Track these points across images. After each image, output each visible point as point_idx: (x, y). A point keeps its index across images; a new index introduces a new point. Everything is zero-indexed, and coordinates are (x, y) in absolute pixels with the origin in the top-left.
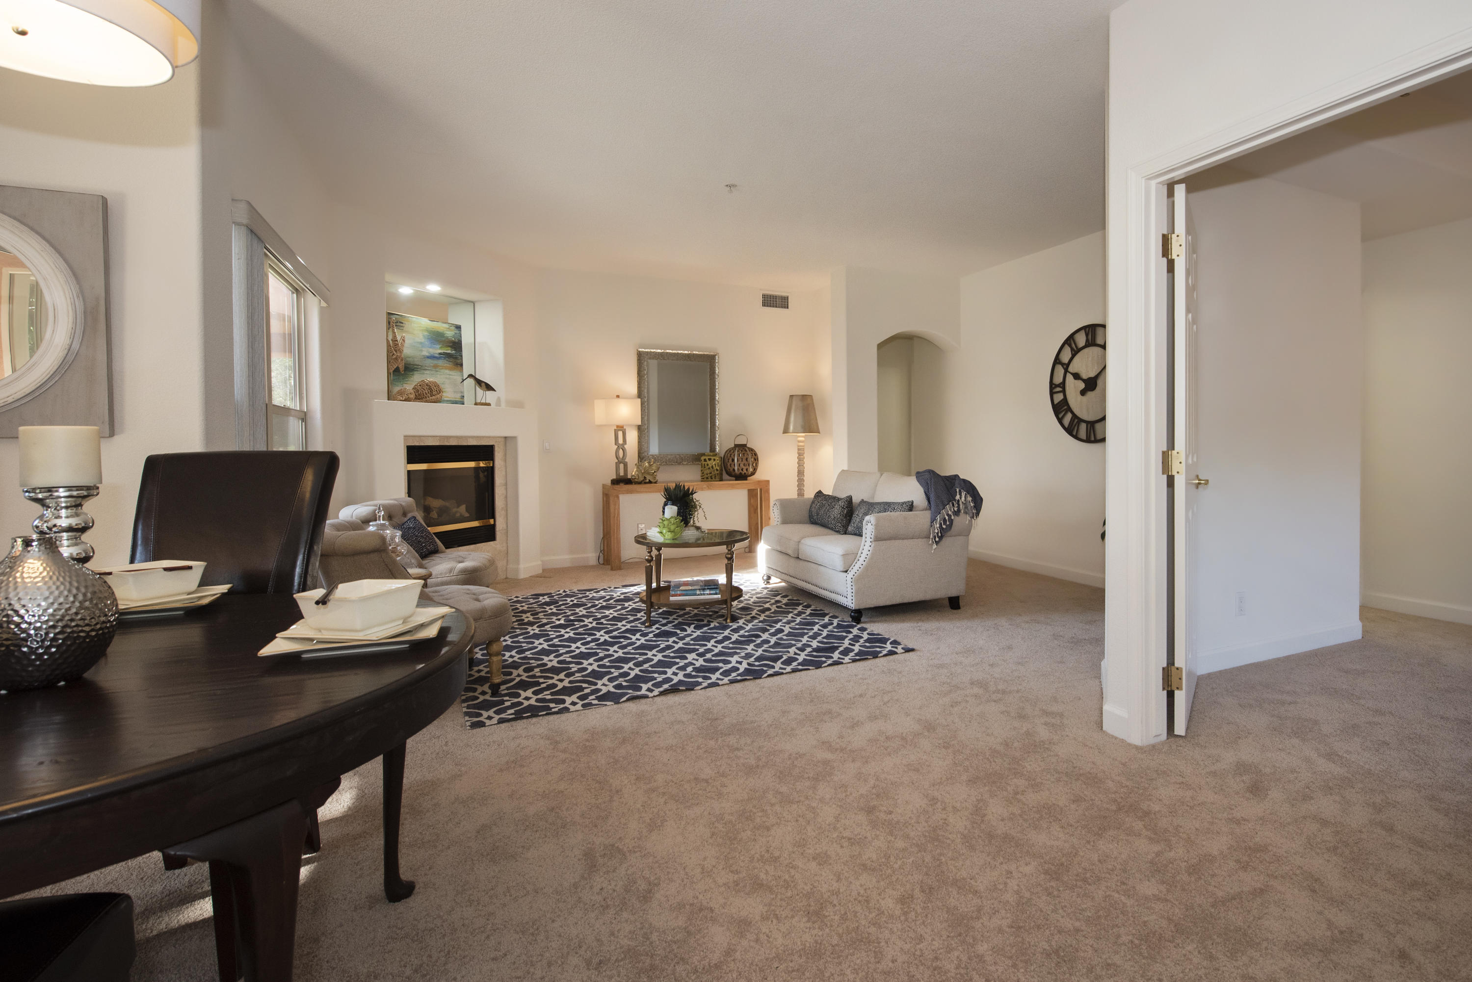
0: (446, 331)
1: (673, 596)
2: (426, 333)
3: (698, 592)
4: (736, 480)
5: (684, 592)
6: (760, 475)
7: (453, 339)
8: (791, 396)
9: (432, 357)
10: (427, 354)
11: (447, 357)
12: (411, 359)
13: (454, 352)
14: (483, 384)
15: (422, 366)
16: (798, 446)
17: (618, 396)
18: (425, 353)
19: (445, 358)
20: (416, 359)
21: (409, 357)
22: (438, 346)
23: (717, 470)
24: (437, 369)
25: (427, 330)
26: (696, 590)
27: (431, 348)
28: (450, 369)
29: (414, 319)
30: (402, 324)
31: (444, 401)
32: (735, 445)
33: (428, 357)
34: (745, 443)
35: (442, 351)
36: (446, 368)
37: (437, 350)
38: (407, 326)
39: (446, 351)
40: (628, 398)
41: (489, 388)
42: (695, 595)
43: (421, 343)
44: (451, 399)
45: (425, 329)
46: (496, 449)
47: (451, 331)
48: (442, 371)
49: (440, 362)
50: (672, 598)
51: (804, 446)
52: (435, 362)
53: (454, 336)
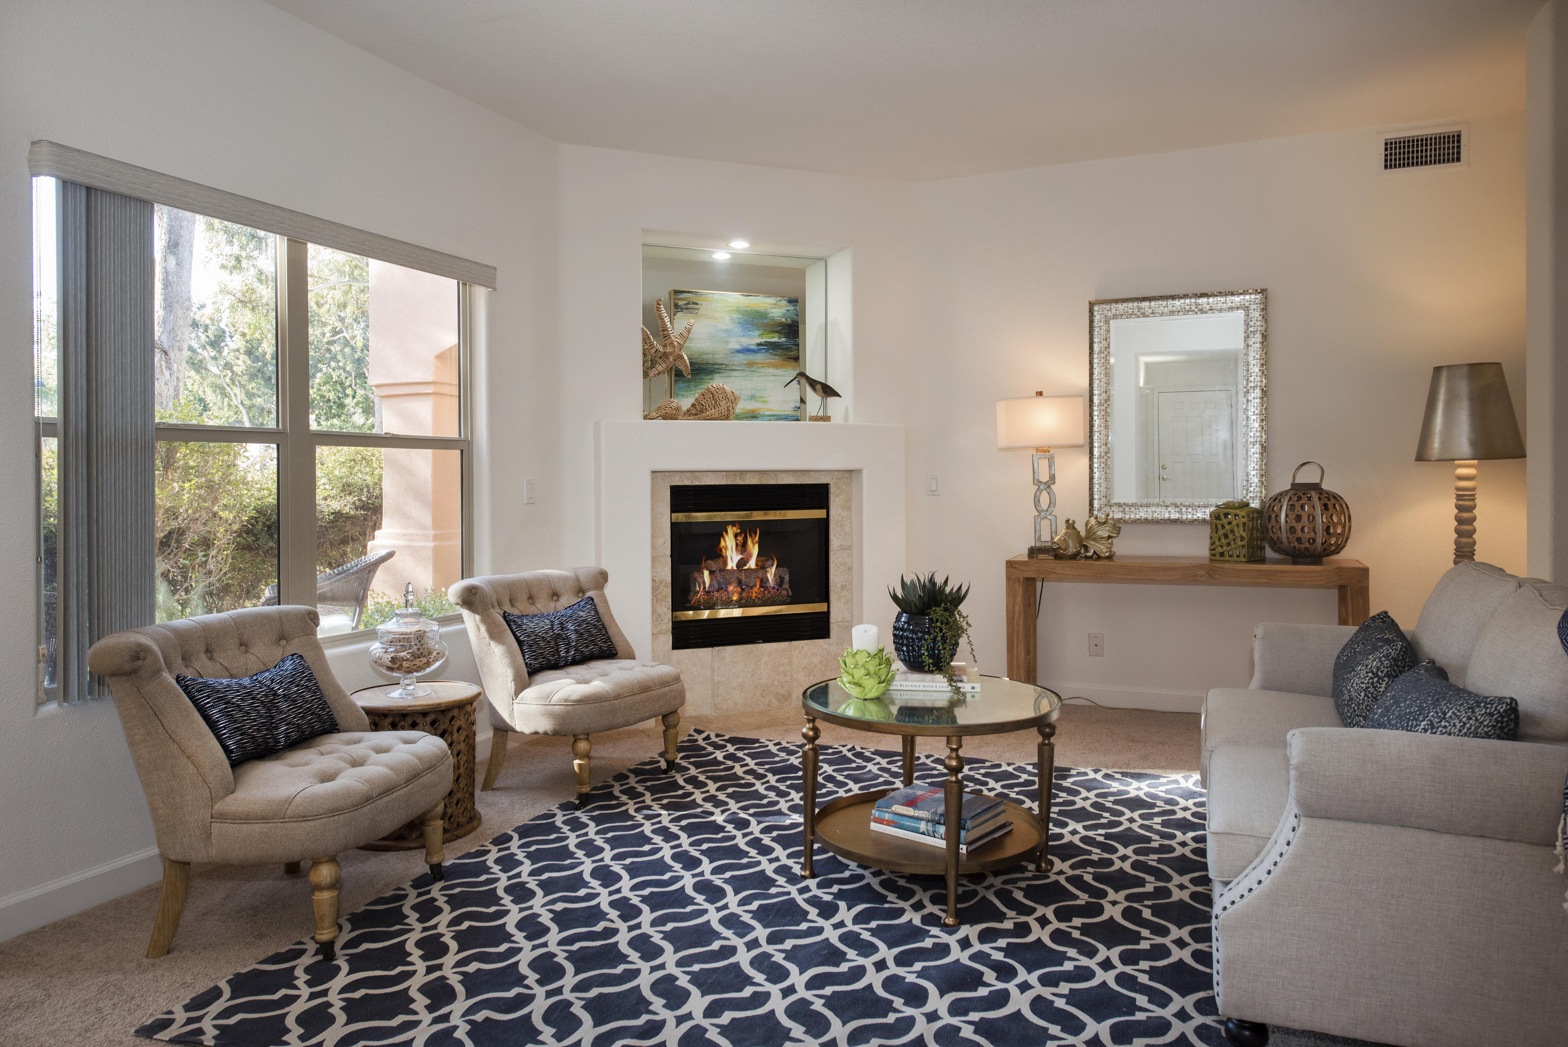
0: (772, 308)
1: (877, 820)
2: (736, 316)
3: (923, 826)
4: (1295, 563)
5: (896, 819)
6: (1352, 554)
7: (784, 320)
8: (1438, 370)
9: (746, 350)
10: (738, 347)
11: (771, 349)
12: (710, 356)
13: (783, 339)
14: (818, 387)
15: (727, 365)
16: (1458, 489)
17: (1040, 394)
18: (734, 345)
19: (767, 350)
20: (717, 356)
21: (707, 354)
22: (757, 333)
23: (1242, 538)
24: (753, 369)
25: (738, 311)
26: (919, 819)
27: (743, 336)
28: (775, 366)
29: (716, 296)
30: (696, 306)
31: (764, 416)
32: (1293, 485)
33: (738, 351)
34: (1317, 481)
35: (763, 340)
36: (764, 365)
37: (754, 339)
38: (704, 307)
39: (769, 340)
40: (1064, 396)
41: (828, 391)
42: (916, 830)
43: (726, 331)
44: (776, 413)
45: (734, 308)
46: (832, 490)
47: (781, 307)
48: (762, 370)
49: (759, 357)
50: (874, 826)
51: (1474, 489)
52: (751, 357)
53: (784, 316)
